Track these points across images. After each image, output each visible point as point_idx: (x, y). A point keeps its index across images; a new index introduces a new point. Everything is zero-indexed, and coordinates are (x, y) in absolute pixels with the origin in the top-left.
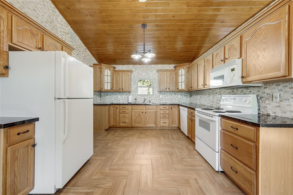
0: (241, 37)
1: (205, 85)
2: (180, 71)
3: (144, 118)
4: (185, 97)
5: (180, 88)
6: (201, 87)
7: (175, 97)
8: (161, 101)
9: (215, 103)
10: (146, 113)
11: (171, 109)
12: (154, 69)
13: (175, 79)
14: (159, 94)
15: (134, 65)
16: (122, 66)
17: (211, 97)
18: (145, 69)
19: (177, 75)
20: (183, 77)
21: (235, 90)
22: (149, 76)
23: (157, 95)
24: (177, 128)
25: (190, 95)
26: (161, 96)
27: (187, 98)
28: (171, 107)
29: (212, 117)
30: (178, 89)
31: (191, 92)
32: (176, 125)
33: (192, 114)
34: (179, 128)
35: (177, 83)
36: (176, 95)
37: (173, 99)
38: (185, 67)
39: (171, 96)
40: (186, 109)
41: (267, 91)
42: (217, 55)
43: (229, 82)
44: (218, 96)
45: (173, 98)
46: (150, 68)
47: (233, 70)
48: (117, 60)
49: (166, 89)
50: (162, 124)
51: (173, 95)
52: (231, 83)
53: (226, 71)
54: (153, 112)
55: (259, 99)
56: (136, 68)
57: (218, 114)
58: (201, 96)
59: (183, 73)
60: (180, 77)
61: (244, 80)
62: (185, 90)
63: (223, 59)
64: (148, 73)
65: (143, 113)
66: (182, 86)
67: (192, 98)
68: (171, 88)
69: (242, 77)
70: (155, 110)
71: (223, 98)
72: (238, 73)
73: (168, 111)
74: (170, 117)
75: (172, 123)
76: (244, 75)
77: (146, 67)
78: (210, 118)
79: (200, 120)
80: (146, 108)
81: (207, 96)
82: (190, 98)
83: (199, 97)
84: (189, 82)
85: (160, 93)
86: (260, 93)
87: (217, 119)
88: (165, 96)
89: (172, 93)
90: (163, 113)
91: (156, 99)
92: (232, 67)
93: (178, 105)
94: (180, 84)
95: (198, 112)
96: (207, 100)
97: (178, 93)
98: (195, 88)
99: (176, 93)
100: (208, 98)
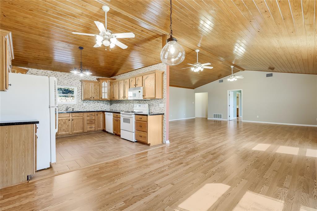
0: (142, 77)
1: (124, 97)
2: (103, 83)
3: (71, 125)
4: (106, 105)
5: (103, 98)
6: (121, 98)
7: (98, 105)
8: (84, 109)
9: (130, 109)
10: (73, 120)
11: (97, 115)
12: (77, 78)
13: (98, 90)
14: (82, 103)
15: (53, 71)
16: (37, 70)
17: (128, 105)
18: (67, 77)
19: (100, 86)
20: (106, 88)
21: (140, 101)
22: (72, 84)
23: (81, 103)
24: (102, 131)
25: (110, 104)
26: (84, 104)
27: (108, 106)
28: (97, 114)
29: (131, 115)
30: (101, 98)
31: (112, 101)
32: (102, 128)
33: (118, 117)
34: (104, 131)
35: (100, 93)
36: (99, 103)
37: (96, 107)
38: (108, 81)
39: (94, 105)
40: (112, 114)
41: (151, 102)
42: (132, 81)
43: (138, 98)
44: (131, 104)
45: (96, 105)
46: (72, 76)
47: (139, 92)
48: (29, 64)
49: (91, 98)
50: (89, 129)
51: (96, 104)
52: (139, 98)
53: (136, 92)
54: (80, 119)
55: (149, 106)
56: (56, 75)
57: (134, 114)
58: (120, 104)
59: (106, 86)
60: (103, 89)
61: (144, 97)
62: (108, 99)
63: (135, 84)
64: (70, 82)
65: (69, 120)
66: (105, 96)
67: (112, 106)
68: (95, 98)
69: (143, 96)
70: (82, 117)
71: (135, 105)
72: (141, 93)
73: (94, 117)
74: (96, 122)
75: (98, 127)
76: (144, 95)
77: (68, 76)
78: (130, 116)
79: (124, 119)
80: (73, 115)
81: (125, 104)
82: (110, 105)
83: (118, 105)
84: (111, 93)
85: (83, 101)
86: (149, 103)
87: (134, 116)
88: (89, 104)
89: (95, 101)
90: (90, 119)
91: (79, 107)
92: (139, 90)
93: (103, 111)
94: (103, 94)
95: (122, 114)
96: (125, 107)
97: (100, 102)
98: (117, 98)
99: (98, 101)
100: (126, 106)
